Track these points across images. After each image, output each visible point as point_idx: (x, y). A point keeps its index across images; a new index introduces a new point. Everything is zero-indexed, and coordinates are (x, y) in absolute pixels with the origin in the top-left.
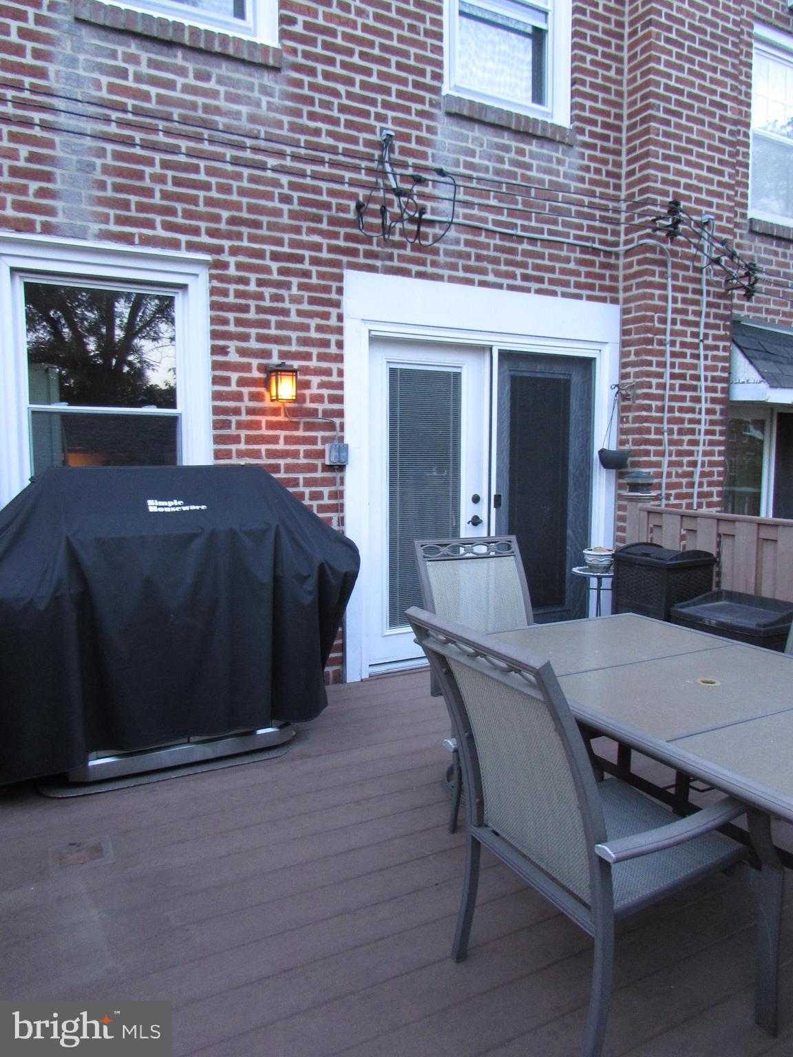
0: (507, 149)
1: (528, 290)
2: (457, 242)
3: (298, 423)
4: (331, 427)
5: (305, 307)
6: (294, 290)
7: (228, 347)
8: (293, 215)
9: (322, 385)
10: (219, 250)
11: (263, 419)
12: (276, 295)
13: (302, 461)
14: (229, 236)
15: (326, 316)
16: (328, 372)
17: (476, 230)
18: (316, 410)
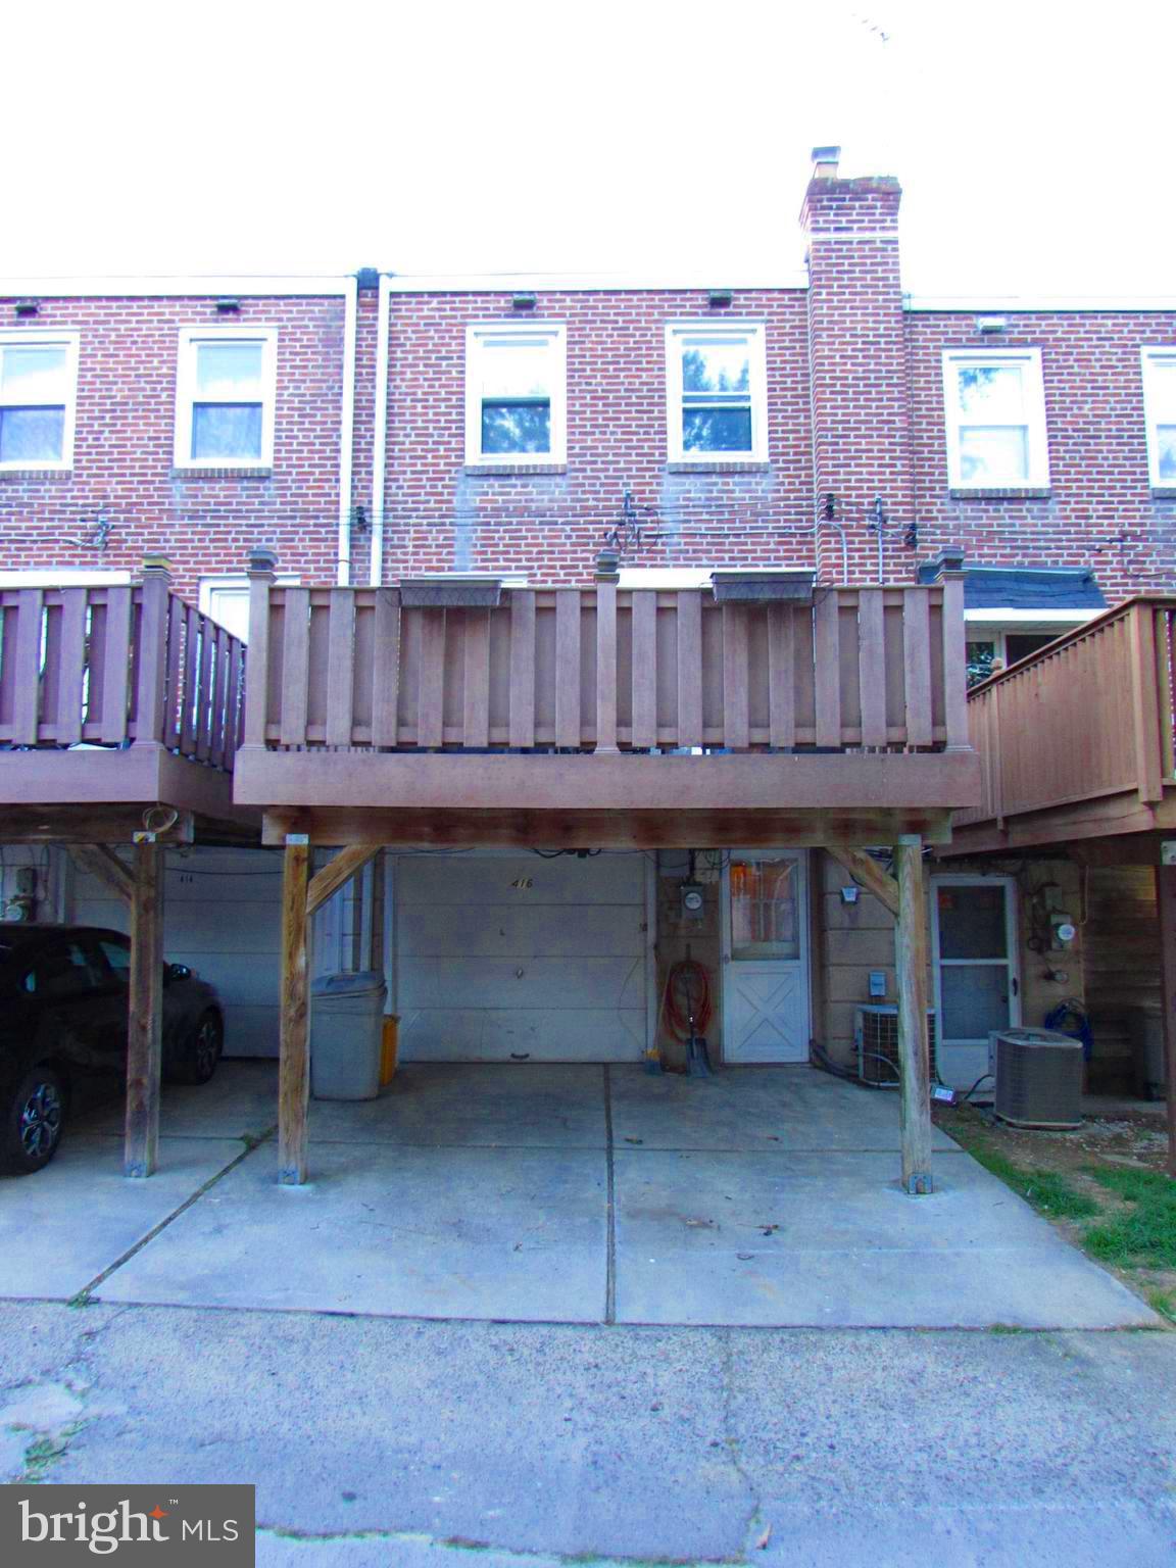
0: (715, 484)
2: (679, 544)
8: (573, 545)
10: (531, 568)
14: (537, 560)
17: (694, 535)
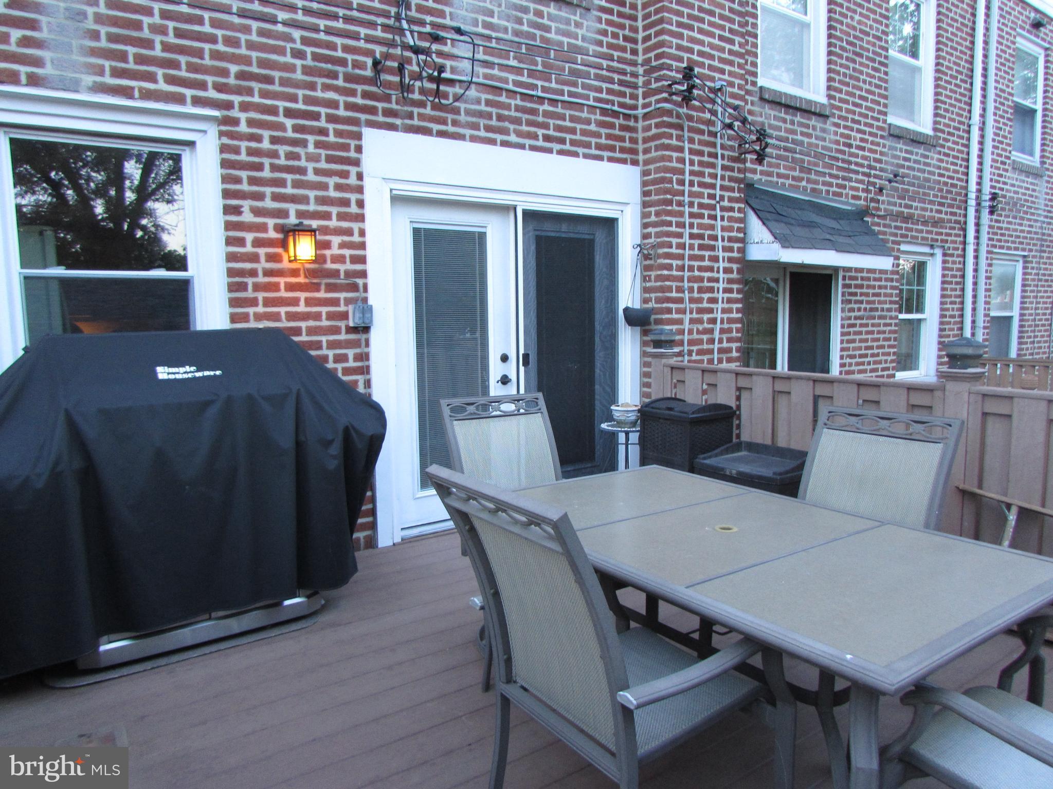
0: (525, 10)
1: (550, 151)
2: (478, 102)
3: (319, 285)
4: (354, 288)
5: (323, 165)
6: (311, 148)
7: (242, 207)
8: (307, 70)
9: (342, 245)
10: (229, 106)
11: (282, 281)
12: (291, 153)
13: (325, 323)
14: (239, 91)
15: (345, 175)
16: (349, 232)
17: (498, 90)
18: (338, 271)
